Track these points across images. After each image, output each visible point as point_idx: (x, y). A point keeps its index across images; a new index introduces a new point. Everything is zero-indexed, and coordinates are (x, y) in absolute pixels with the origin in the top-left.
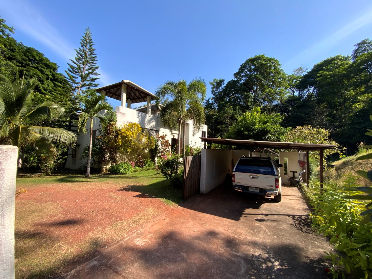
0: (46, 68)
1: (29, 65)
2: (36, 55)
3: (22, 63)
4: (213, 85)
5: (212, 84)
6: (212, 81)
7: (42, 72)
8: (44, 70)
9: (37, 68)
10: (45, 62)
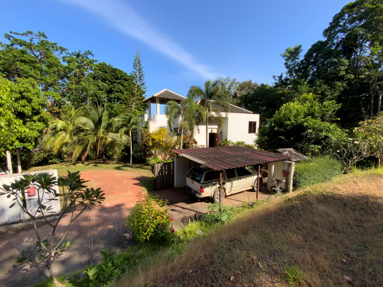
0: (125, 81)
1: (115, 82)
2: (119, 73)
3: (111, 82)
4: (286, 56)
5: (284, 56)
6: (284, 52)
7: (123, 85)
8: (124, 83)
9: (120, 83)
10: (123, 78)
